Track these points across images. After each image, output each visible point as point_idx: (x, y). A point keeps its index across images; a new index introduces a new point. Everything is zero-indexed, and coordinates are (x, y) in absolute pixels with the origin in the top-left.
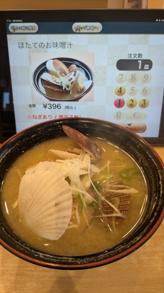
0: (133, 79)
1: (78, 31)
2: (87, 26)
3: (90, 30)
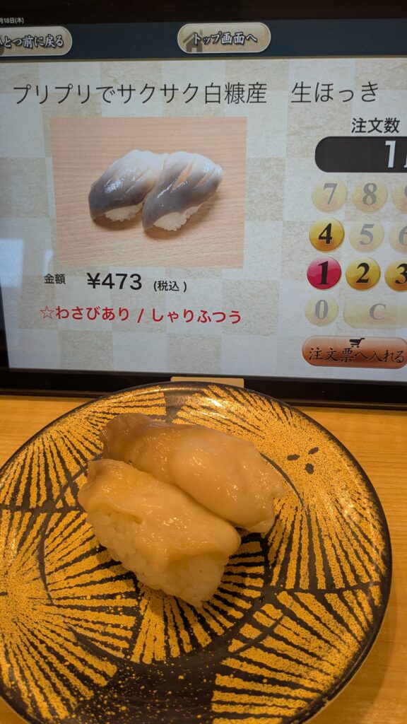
0: (369, 199)
1: (194, 51)
2: (221, 35)
3: (231, 44)
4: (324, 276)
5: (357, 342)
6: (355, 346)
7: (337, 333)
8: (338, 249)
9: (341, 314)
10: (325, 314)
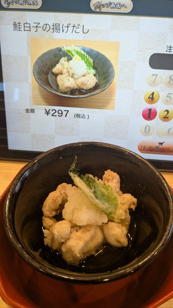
4: (149, 115)
5: (162, 144)
6: (161, 146)
7: (153, 140)
8: (156, 103)
9: (155, 132)
10: (149, 131)
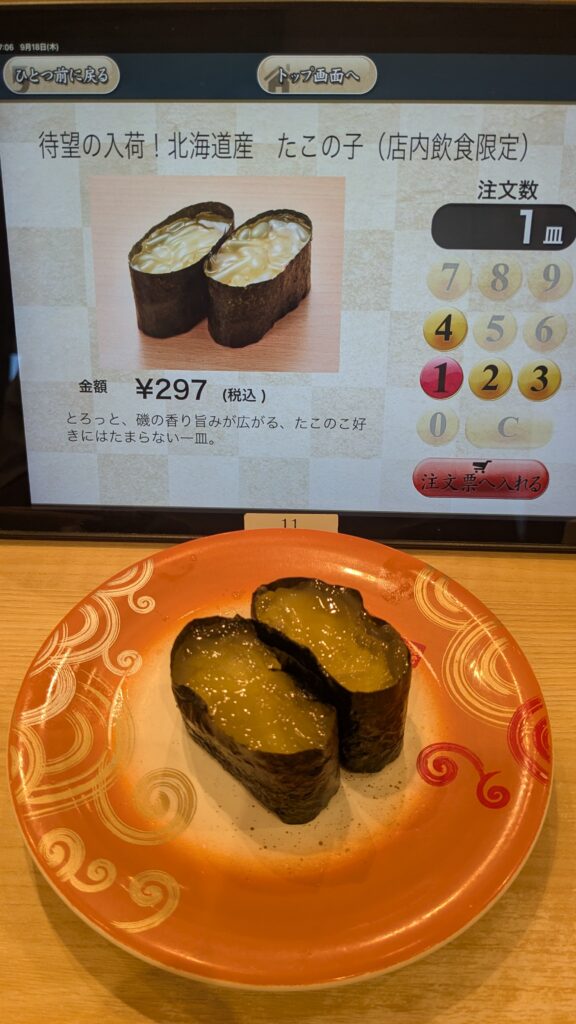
0: (499, 285)
1: (279, 91)
2: (314, 70)
3: (326, 83)
